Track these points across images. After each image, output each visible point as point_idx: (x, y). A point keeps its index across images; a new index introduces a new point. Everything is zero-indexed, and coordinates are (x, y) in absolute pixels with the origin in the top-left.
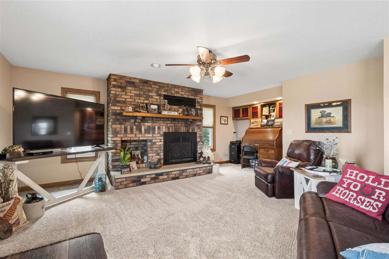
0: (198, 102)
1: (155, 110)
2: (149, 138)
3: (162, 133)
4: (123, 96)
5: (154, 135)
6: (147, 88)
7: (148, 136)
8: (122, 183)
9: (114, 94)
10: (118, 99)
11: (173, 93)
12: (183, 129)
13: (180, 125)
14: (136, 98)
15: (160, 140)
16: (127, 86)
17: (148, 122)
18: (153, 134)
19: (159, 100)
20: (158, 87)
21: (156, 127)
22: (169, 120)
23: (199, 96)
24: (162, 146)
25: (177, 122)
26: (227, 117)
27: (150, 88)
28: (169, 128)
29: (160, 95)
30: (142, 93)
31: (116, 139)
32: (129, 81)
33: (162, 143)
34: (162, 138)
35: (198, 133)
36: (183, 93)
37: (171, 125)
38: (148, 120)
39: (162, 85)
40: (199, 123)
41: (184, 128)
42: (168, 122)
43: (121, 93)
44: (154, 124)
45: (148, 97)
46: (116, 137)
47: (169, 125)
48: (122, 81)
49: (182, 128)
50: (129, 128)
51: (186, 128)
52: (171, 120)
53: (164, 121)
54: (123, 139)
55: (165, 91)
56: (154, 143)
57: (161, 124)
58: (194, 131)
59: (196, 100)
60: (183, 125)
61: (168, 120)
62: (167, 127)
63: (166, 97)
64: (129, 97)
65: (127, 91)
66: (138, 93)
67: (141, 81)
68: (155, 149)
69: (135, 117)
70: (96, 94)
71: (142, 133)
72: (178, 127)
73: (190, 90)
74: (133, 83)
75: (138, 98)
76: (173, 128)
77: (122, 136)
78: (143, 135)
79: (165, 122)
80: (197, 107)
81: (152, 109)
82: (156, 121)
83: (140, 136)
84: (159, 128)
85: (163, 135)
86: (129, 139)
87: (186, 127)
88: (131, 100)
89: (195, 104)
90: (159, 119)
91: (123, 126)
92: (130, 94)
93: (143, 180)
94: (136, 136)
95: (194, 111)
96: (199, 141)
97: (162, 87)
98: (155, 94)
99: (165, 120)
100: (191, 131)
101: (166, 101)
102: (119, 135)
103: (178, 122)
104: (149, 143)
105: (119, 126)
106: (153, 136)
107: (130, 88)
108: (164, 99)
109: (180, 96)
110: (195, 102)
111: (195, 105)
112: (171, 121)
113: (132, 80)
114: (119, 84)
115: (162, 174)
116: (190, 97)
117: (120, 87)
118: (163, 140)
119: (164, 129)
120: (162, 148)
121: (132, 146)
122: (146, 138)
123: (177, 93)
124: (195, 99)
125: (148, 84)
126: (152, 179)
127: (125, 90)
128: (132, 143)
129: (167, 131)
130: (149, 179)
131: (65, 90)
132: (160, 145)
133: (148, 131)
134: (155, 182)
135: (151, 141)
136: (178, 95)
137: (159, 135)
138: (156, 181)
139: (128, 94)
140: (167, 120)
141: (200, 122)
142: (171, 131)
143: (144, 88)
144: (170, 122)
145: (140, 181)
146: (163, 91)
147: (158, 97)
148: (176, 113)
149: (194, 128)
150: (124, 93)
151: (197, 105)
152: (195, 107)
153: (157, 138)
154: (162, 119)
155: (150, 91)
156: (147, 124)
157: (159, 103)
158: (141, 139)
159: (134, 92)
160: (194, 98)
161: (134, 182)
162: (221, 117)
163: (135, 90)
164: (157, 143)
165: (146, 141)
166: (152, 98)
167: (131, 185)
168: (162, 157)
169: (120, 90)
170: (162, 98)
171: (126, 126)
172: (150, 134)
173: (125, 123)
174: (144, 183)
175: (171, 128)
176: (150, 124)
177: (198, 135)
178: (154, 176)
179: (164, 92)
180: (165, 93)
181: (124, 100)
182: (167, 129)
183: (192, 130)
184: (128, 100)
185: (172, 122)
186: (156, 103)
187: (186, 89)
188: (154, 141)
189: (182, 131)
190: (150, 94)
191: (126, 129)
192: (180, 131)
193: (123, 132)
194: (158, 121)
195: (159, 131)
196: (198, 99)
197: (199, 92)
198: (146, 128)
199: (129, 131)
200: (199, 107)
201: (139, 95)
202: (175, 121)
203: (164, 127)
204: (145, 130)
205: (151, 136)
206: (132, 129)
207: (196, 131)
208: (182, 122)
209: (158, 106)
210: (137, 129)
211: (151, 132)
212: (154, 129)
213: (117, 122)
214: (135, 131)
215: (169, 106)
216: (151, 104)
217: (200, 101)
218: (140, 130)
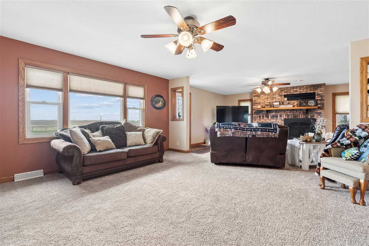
0: (318, 95)
1: (277, 105)
3: (282, 119)
4: (258, 100)
5: (277, 120)
6: (272, 93)
7: (273, 121)
9: (254, 100)
10: (256, 102)
11: (292, 92)
12: (302, 116)
13: (299, 113)
14: (265, 100)
19: (280, 99)
20: (280, 91)
21: (279, 116)
23: (318, 89)
25: (296, 112)
28: (288, 116)
29: (281, 96)
30: (269, 97)
34: (283, 122)
35: (318, 119)
36: (302, 91)
37: (290, 113)
38: (273, 112)
39: (283, 89)
40: (319, 111)
41: (303, 115)
42: (288, 112)
43: (257, 99)
44: (277, 114)
45: (273, 98)
47: (288, 114)
48: (258, 93)
49: (300, 115)
50: (261, 116)
51: (305, 115)
53: (284, 111)
55: (286, 92)
57: (282, 114)
58: (314, 117)
59: (316, 93)
60: (301, 113)
61: (288, 111)
62: (287, 115)
64: (262, 100)
65: (261, 97)
66: (267, 97)
69: (263, 111)
70: (251, 100)
72: (296, 115)
73: (309, 87)
75: (267, 100)
76: (292, 116)
77: (258, 120)
78: (270, 120)
80: (316, 98)
81: (275, 105)
82: (278, 111)
83: (268, 120)
84: (281, 116)
85: (283, 120)
88: (263, 102)
89: (315, 96)
90: (281, 110)
91: (258, 116)
92: (262, 99)
95: (313, 102)
97: (282, 90)
98: (278, 96)
99: (285, 110)
100: (309, 117)
101: (286, 99)
102: (256, 120)
103: (297, 111)
105: (257, 115)
107: (262, 96)
108: (285, 97)
109: (299, 93)
110: (315, 95)
111: (315, 97)
116: (308, 92)
117: (257, 96)
119: (284, 117)
123: (297, 91)
124: (315, 93)
127: (259, 97)
129: (286, 118)
131: (240, 101)
133: (273, 117)
136: (296, 93)
137: (281, 120)
139: (261, 99)
140: (287, 110)
141: (321, 110)
142: (290, 118)
144: (289, 112)
146: (284, 92)
147: (280, 97)
149: (314, 115)
150: (259, 99)
151: (316, 97)
152: (315, 98)
153: (279, 122)
156: (272, 114)
157: (280, 101)
158: (268, 122)
159: (265, 97)
160: (313, 92)
166: (276, 98)
169: (257, 97)
170: (283, 97)
173: (259, 114)
175: (290, 116)
176: (275, 114)
177: (317, 121)
179: (284, 93)
180: (286, 94)
181: (259, 102)
182: (286, 117)
183: (311, 117)
184: (261, 102)
185: (291, 112)
186: (278, 101)
187: (305, 87)
189: (301, 118)
190: (274, 96)
191: (260, 117)
192: (299, 118)
193: (258, 118)
194: (280, 111)
195: (281, 118)
196: (318, 91)
197: (319, 86)
198: (272, 116)
199: (261, 118)
200: (320, 98)
201: (267, 98)
202: (294, 111)
203: (284, 115)
204: (271, 117)
205: (275, 120)
206: (263, 117)
207: (316, 118)
208: (300, 112)
209: (280, 102)
210: (266, 117)
211: (275, 118)
212: (277, 116)
213: (255, 114)
214: (265, 118)
215: (287, 102)
216: (274, 102)
217: (320, 93)
218: (268, 117)
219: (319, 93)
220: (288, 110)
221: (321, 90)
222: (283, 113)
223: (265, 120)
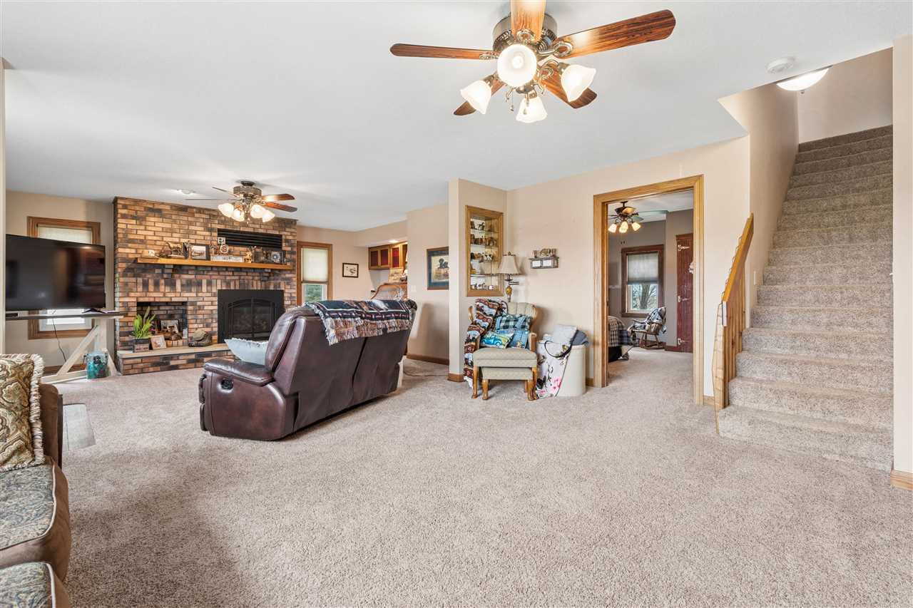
0: (287, 241)
1: (201, 254)
2: (190, 300)
3: (214, 290)
4: (139, 232)
5: (200, 294)
6: (185, 218)
7: (189, 296)
8: (135, 366)
9: (123, 229)
10: (131, 237)
11: (237, 225)
12: (257, 285)
13: (251, 278)
14: (164, 234)
15: (212, 302)
16: (147, 215)
17: (188, 274)
18: (197, 292)
19: (209, 238)
20: (208, 217)
21: (204, 282)
22: (229, 270)
23: (287, 230)
24: (216, 312)
25: (245, 274)
26: (358, 265)
27: (190, 219)
28: (228, 284)
29: (211, 230)
30: (175, 226)
31: (126, 300)
32: (151, 208)
33: (216, 307)
34: (216, 299)
35: (286, 291)
36: (257, 226)
37: (233, 278)
38: (188, 271)
39: (215, 214)
40: (287, 276)
41: (259, 284)
42: (227, 273)
43: (138, 227)
44: (199, 277)
45: (188, 233)
46: (128, 296)
47: (228, 278)
48: (137, 208)
49: (255, 282)
50: (151, 282)
51: (263, 283)
52: (233, 270)
53: (219, 272)
54: (141, 300)
55: (222, 223)
56: (200, 307)
57: (214, 277)
58: (279, 287)
59: (283, 237)
60: (256, 278)
61: (227, 270)
62: (225, 282)
63: (221, 233)
64: (152, 233)
65: (148, 223)
66: (168, 226)
67: (174, 208)
68: (201, 317)
69: (162, 266)
70: (93, 227)
71: (177, 291)
72: (246, 281)
74: (159, 211)
75: (169, 234)
76: (237, 283)
77: (138, 294)
78: (178, 295)
79: (221, 273)
80: (284, 248)
81: (195, 253)
82: (204, 271)
83: (173, 295)
84: (209, 284)
85: (217, 294)
86: (152, 300)
87: (262, 281)
88: (155, 238)
89: (281, 242)
90: (210, 269)
91: (140, 280)
92: (154, 229)
93: (172, 363)
94: (164, 296)
95: (278, 255)
96: (288, 306)
97: (214, 216)
98: (202, 229)
99: (220, 269)
100: (272, 288)
101: (223, 239)
102: (132, 294)
103: (247, 272)
104: (190, 308)
105: (134, 280)
106: (197, 296)
107: (152, 219)
108: (219, 235)
109: (251, 230)
110: (281, 240)
111: (281, 245)
112: (233, 272)
113: (157, 207)
114: (132, 213)
115: (208, 354)
116: (270, 232)
117: (133, 218)
118: (217, 303)
119: (219, 285)
120: (216, 316)
121: (162, 313)
122: (185, 300)
124: (281, 235)
125: (186, 211)
126: (190, 361)
127: (144, 223)
128: (162, 308)
129: (224, 288)
130: (185, 362)
131: (35, 222)
132: (212, 310)
133: (188, 285)
134: (195, 367)
135: (193, 304)
136: (247, 230)
137: (209, 294)
138: (198, 364)
139: (149, 228)
140: (224, 269)
142: (232, 288)
143: (181, 218)
144: (231, 274)
145: (168, 363)
146: (217, 222)
147: (208, 233)
148: (241, 260)
149: (279, 284)
150: (142, 228)
151: (284, 244)
152: (281, 248)
153: (205, 299)
154: (214, 269)
155: (190, 223)
156: (185, 276)
157: (208, 243)
158: (174, 300)
159: (161, 225)
160: (278, 233)
161: (155, 364)
162: (343, 264)
163: (163, 222)
164: (206, 308)
165: (184, 303)
166: (196, 234)
167: (151, 369)
168: (216, 329)
169: (134, 222)
170: (216, 234)
171: (146, 279)
172: (191, 292)
173: (143, 274)
174: (176, 367)
175: (232, 284)
176: (193, 276)
177: (286, 295)
178: (193, 357)
179: (219, 224)
180: (222, 227)
181: (142, 238)
182: (224, 285)
183: (275, 286)
184: (150, 238)
185: (236, 274)
186: (203, 242)
188: (199, 303)
189: (255, 289)
190: (192, 228)
191: (145, 285)
192: (251, 289)
193: (140, 289)
194: (208, 271)
195: (209, 288)
196: (286, 234)
197: (288, 224)
198: (184, 282)
199: (151, 288)
200: (289, 249)
201: (170, 229)
202: (241, 271)
203: (219, 282)
204: (182, 285)
205: (194, 295)
206: (157, 284)
207: (283, 289)
208: (254, 274)
209: (207, 246)
210: (166, 284)
211: (194, 289)
212: (199, 284)
213: (129, 274)
214: (162, 288)
215: (228, 248)
216: (192, 244)
217: (291, 238)
218: (173, 285)
219: (288, 237)
220: (227, 268)
221: (291, 232)
222: (214, 275)
223: (164, 294)
